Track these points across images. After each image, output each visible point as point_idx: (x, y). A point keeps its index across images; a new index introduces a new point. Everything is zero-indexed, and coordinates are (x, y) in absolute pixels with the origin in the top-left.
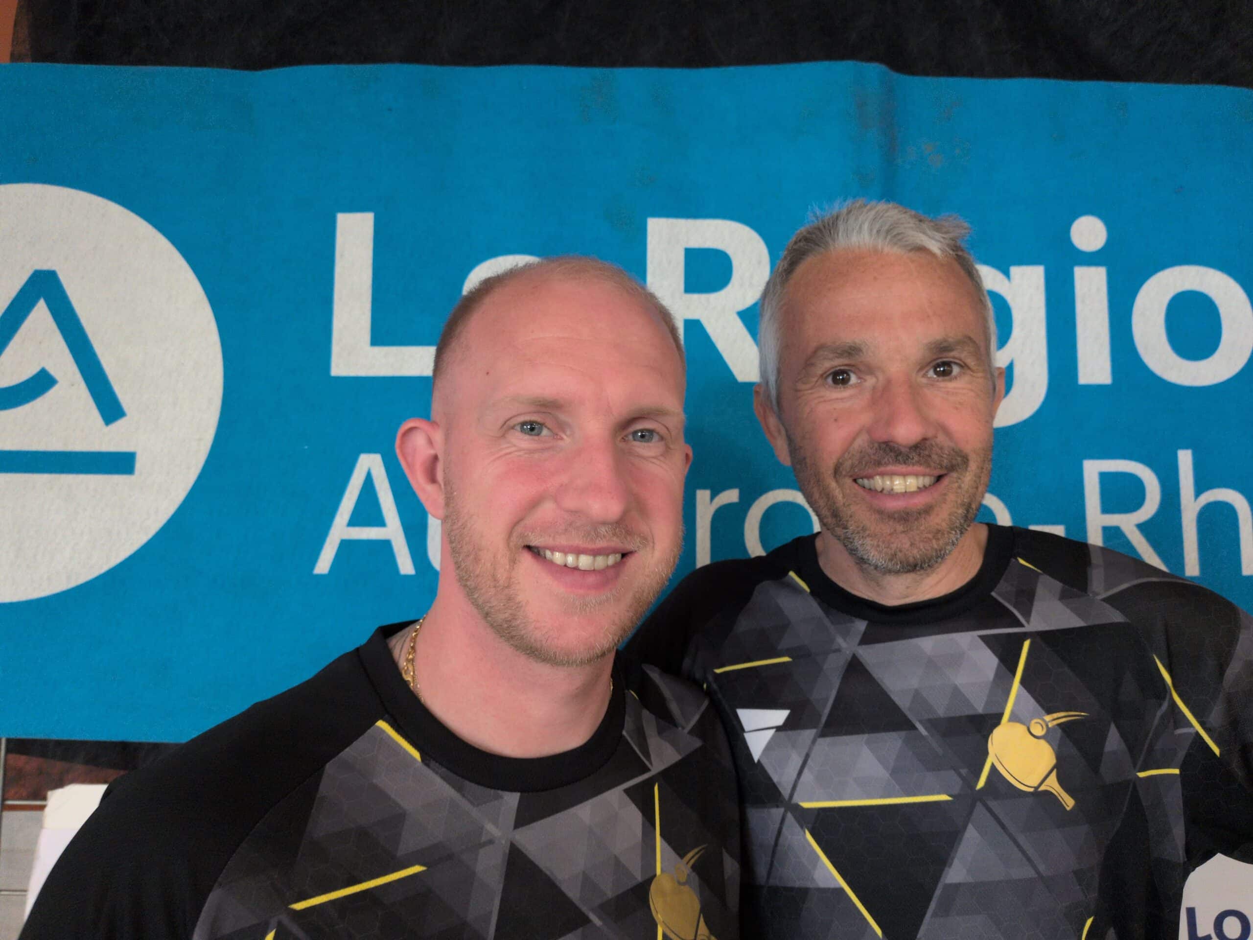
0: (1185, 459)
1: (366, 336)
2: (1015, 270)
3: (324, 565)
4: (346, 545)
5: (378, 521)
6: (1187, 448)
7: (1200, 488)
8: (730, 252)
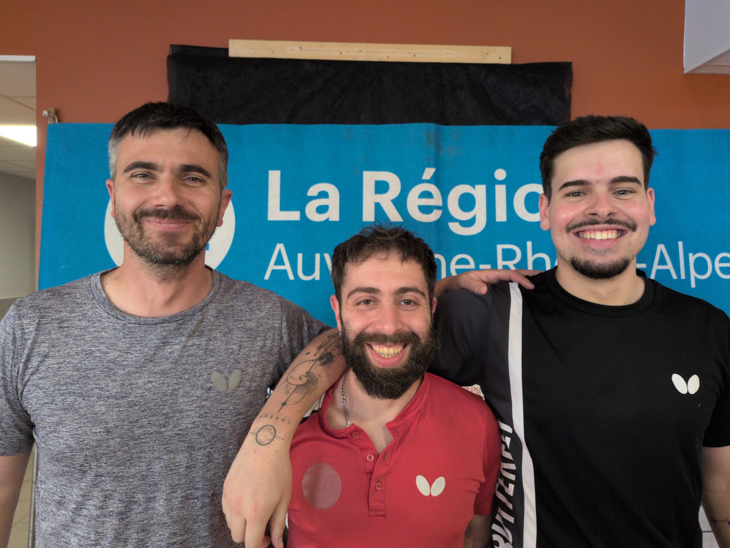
0: (529, 244)
1: (278, 208)
2: (476, 186)
3: (267, 277)
4: (274, 271)
5: (283, 264)
6: (530, 240)
7: (534, 253)
8: (389, 182)
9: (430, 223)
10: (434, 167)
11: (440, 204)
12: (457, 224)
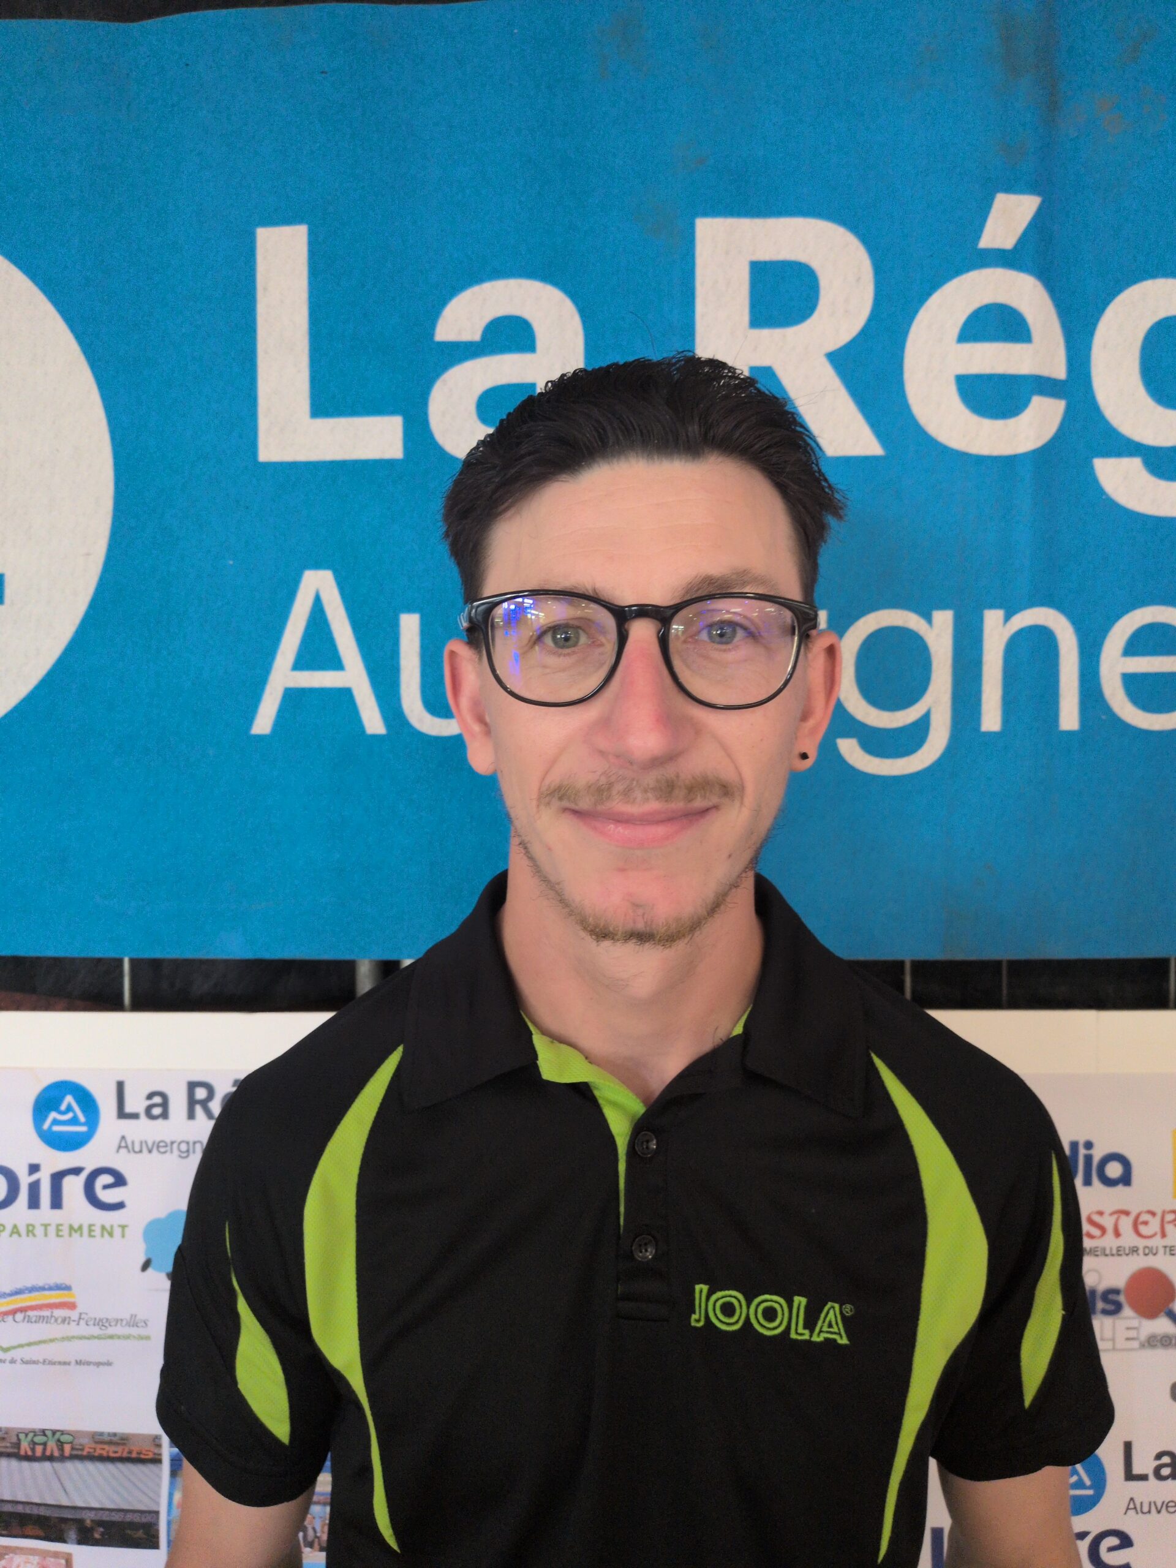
1: (305, 404)
3: (263, 722)
4: (292, 696)
5: (335, 663)
8: (815, 265)
9: (1010, 462)
10: (1032, 188)
11: (1059, 370)
12: (1135, 464)
